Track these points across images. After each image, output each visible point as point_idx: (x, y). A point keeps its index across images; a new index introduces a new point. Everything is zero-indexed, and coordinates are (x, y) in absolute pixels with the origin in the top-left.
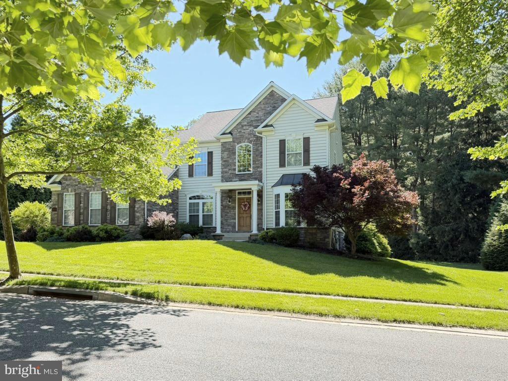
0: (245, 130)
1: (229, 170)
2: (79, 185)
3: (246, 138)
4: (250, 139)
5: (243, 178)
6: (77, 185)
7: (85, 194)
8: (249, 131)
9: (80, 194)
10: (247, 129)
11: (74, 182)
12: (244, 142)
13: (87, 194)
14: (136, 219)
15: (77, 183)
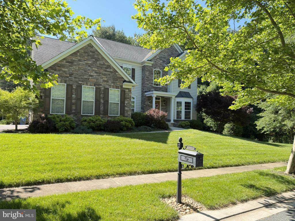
0: (158, 61)
1: (149, 83)
2: (70, 77)
3: (159, 66)
4: (161, 67)
5: (156, 89)
6: (68, 77)
7: (77, 86)
8: (160, 62)
9: (71, 85)
10: (159, 61)
11: (64, 73)
12: (158, 68)
13: (79, 87)
14: (126, 112)
15: (68, 75)
